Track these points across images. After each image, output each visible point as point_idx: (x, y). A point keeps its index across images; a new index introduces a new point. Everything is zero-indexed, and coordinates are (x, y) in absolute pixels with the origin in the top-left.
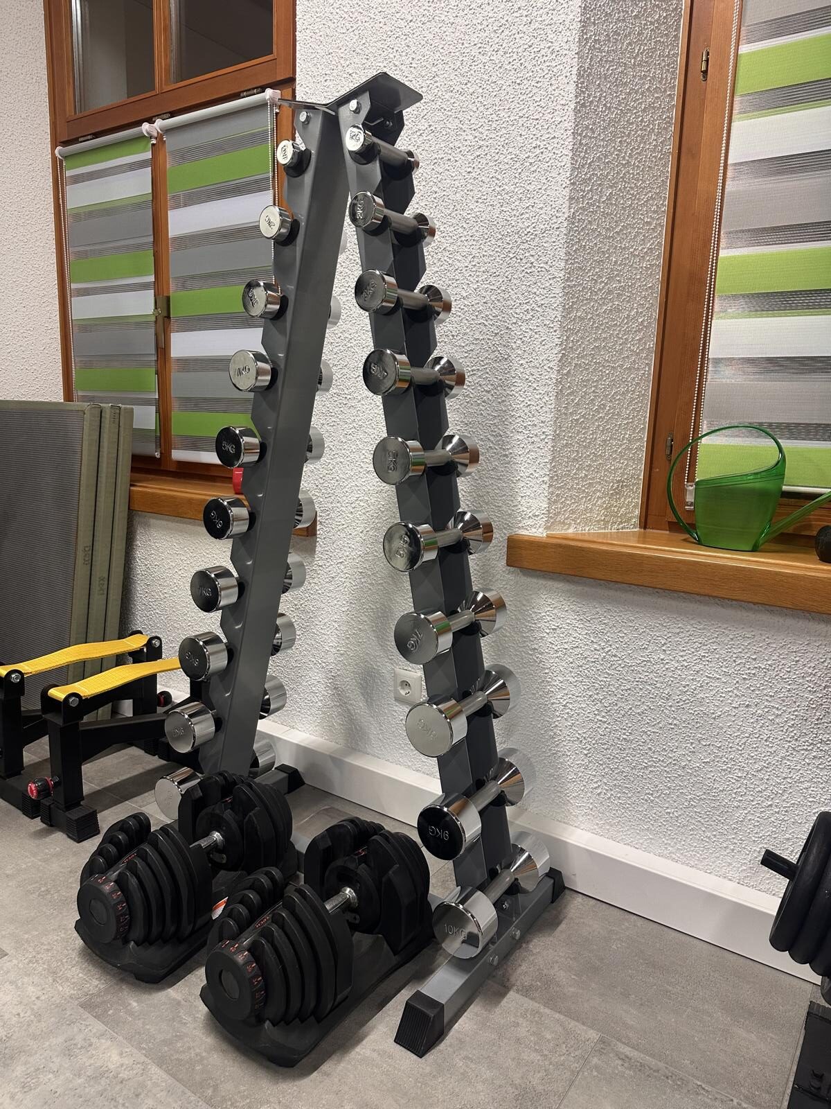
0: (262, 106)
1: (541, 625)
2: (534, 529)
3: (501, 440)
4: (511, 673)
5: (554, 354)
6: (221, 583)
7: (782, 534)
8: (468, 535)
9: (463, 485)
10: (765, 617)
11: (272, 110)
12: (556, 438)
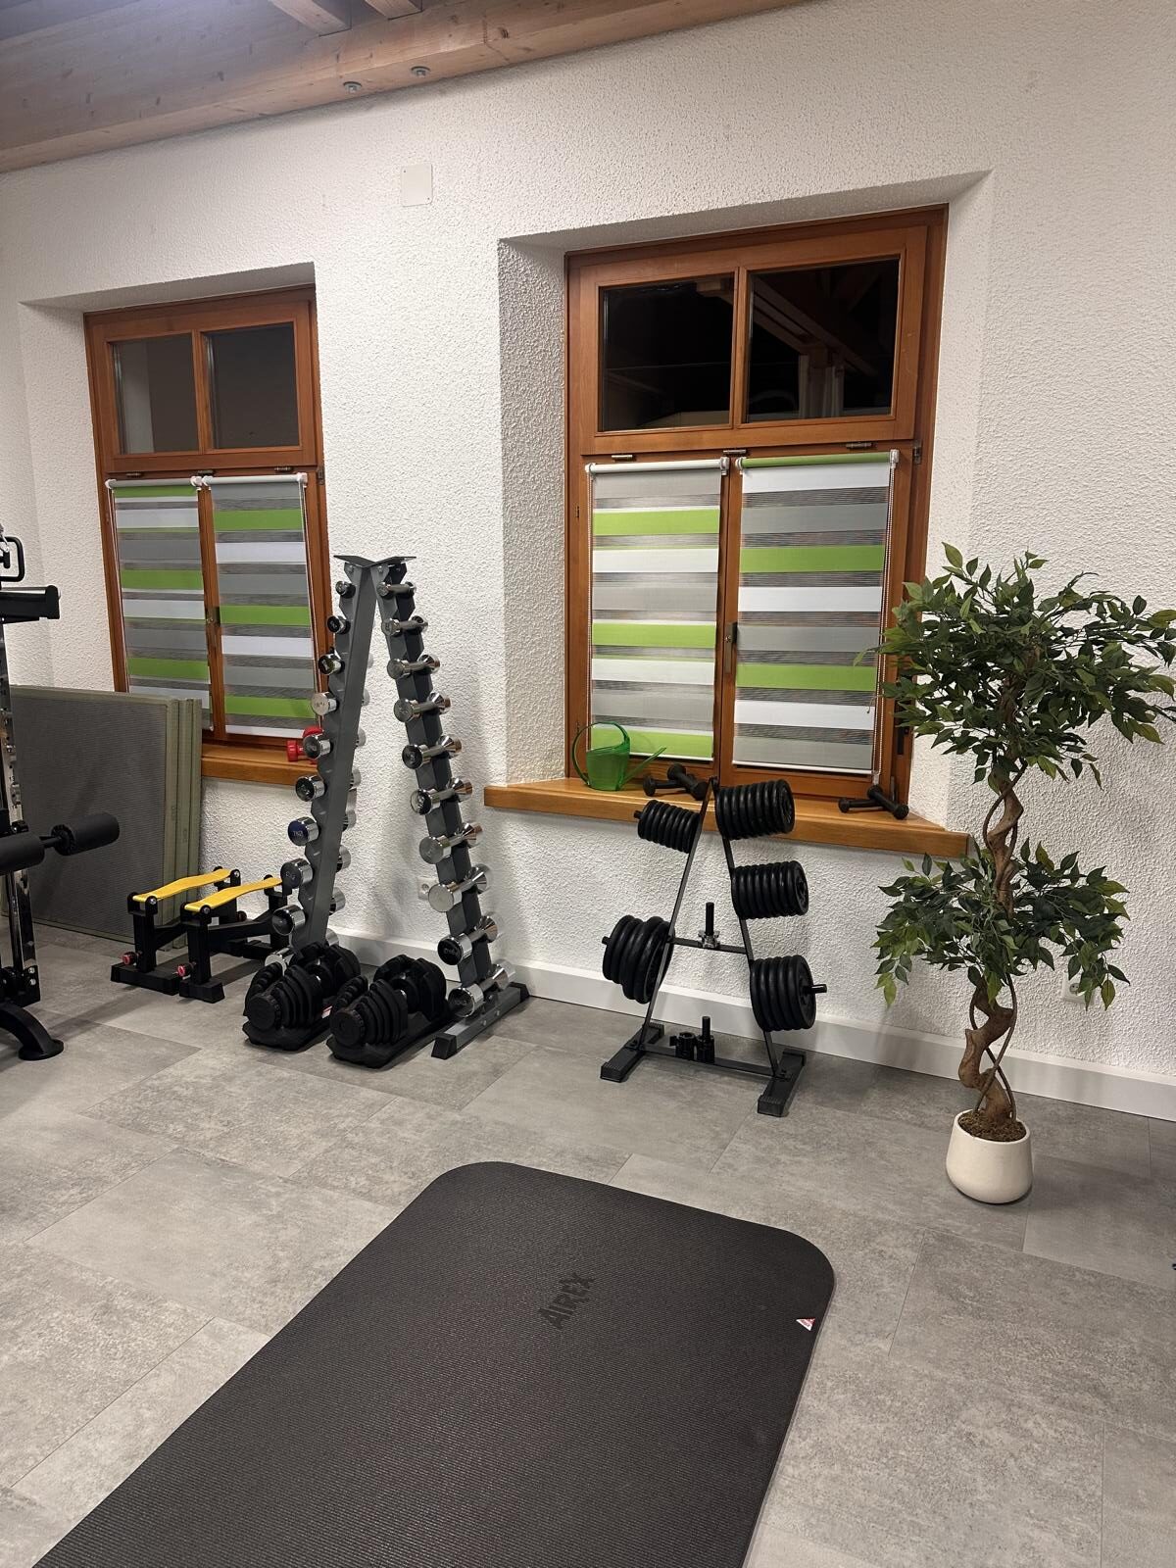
0: (295, 483)
1: (509, 840)
2: (500, 782)
3: (477, 730)
4: (488, 869)
5: (503, 681)
6: (308, 827)
7: (634, 779)
8: (457, 791)
9: (453, 763)
10: (620, 827)
11: (302, 486)
12: (508, 728)
